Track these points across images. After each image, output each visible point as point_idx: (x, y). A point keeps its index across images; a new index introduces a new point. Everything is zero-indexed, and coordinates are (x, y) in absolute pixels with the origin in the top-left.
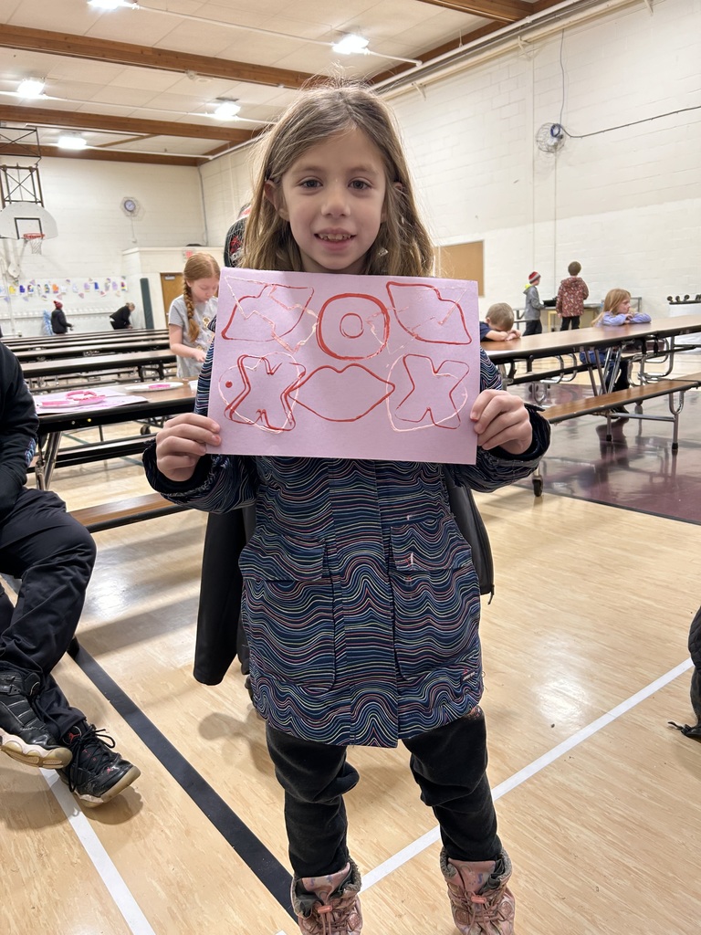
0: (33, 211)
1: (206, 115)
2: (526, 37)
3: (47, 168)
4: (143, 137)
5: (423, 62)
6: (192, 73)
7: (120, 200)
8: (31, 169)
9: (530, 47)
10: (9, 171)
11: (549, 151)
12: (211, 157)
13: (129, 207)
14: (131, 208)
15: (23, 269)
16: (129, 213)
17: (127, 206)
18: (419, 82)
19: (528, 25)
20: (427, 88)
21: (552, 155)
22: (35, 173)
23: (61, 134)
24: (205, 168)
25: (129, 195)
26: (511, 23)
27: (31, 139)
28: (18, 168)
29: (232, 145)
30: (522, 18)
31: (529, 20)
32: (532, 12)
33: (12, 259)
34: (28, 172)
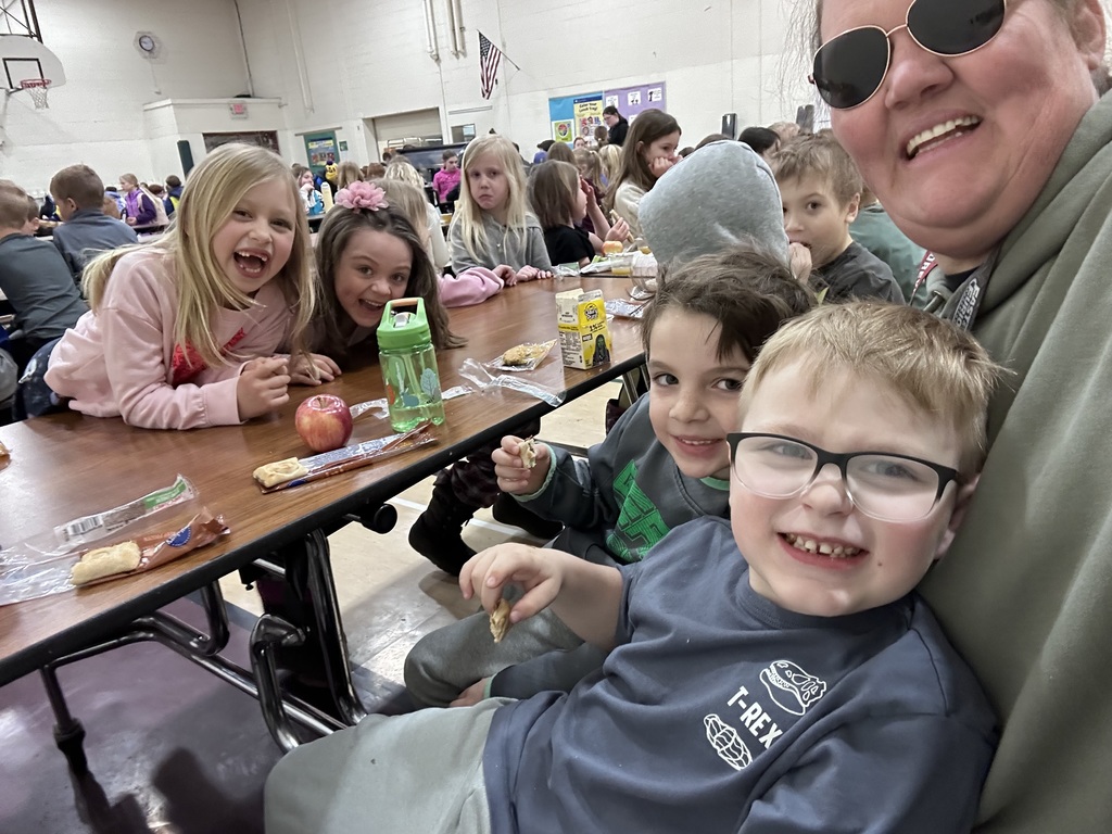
0: (30, 48)
7: (133, 36)
14: (148, 46)
16: (147, 54)
17: (144, 45)
25: (145, 29)
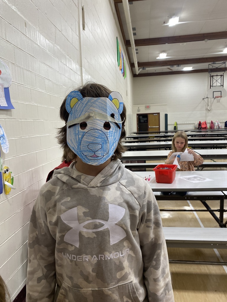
8: (221, 76)
27: (223, 66)
28: (217, 76)
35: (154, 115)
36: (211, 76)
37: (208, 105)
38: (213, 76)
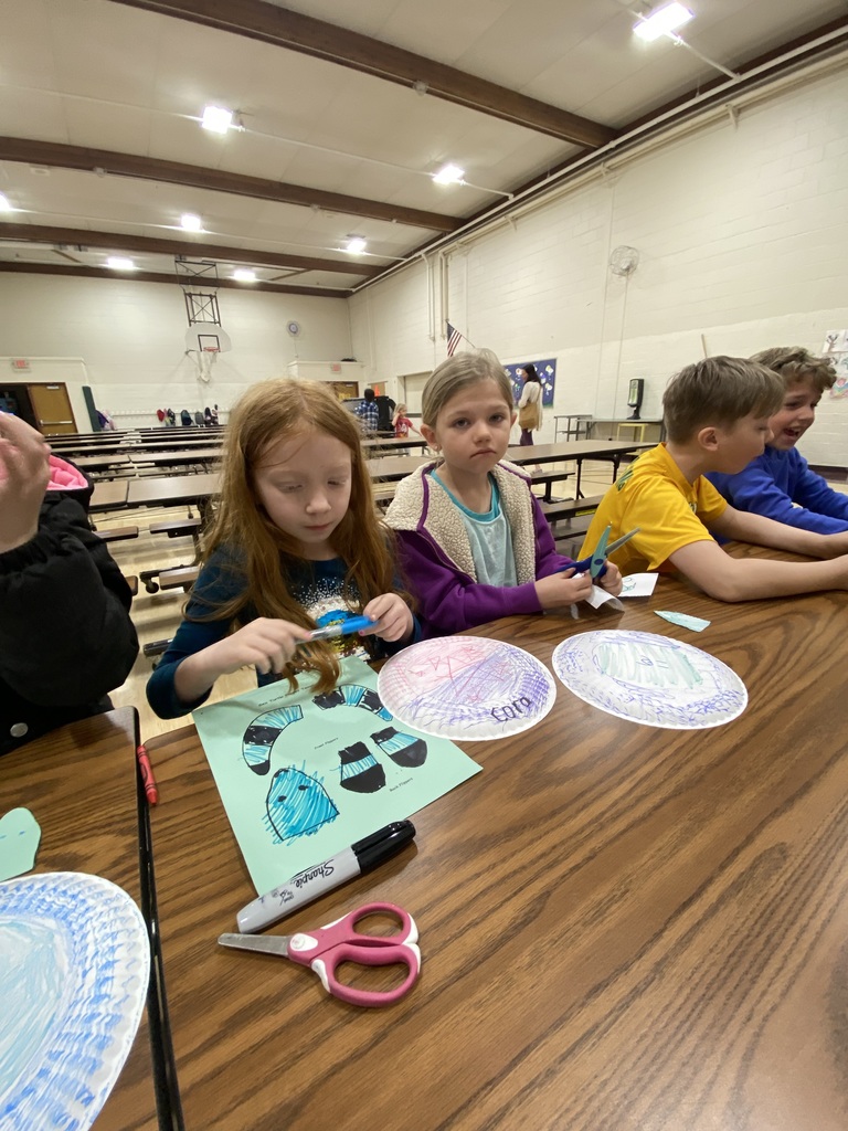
0: (212, 330)
1: (339, 250)
2: (609, 163)
3: (223, 294)
4: (299, 272)
5: (515, 196)
6: (316, 207)
7: (286, 323)
8: (211, 296)
9: (612, 174)
10: (193, 297)
11: (621, 274)
12: (354, 290)
13: (293, 330)
15: (212, 374)
16: (293, 334)
17: (291, 329)
18: (511, 215)
19: (611, 150)
20: (519, 221)
21: (624, 278)
22: (214, 300)
23: (236, 268)
24: (352, 299)
25: (293, 319)
26: (596, 149)
27: (210, 273)
28: (201, 295)
29: (368, 280)
30: (607, 143)
31: (613, 144)
32: (615, 138)
33: (204, 367)
34: (208, 299)
35: (49, 388)
36: (186, 294)
37: (201, 370)
38: (190, 295)
